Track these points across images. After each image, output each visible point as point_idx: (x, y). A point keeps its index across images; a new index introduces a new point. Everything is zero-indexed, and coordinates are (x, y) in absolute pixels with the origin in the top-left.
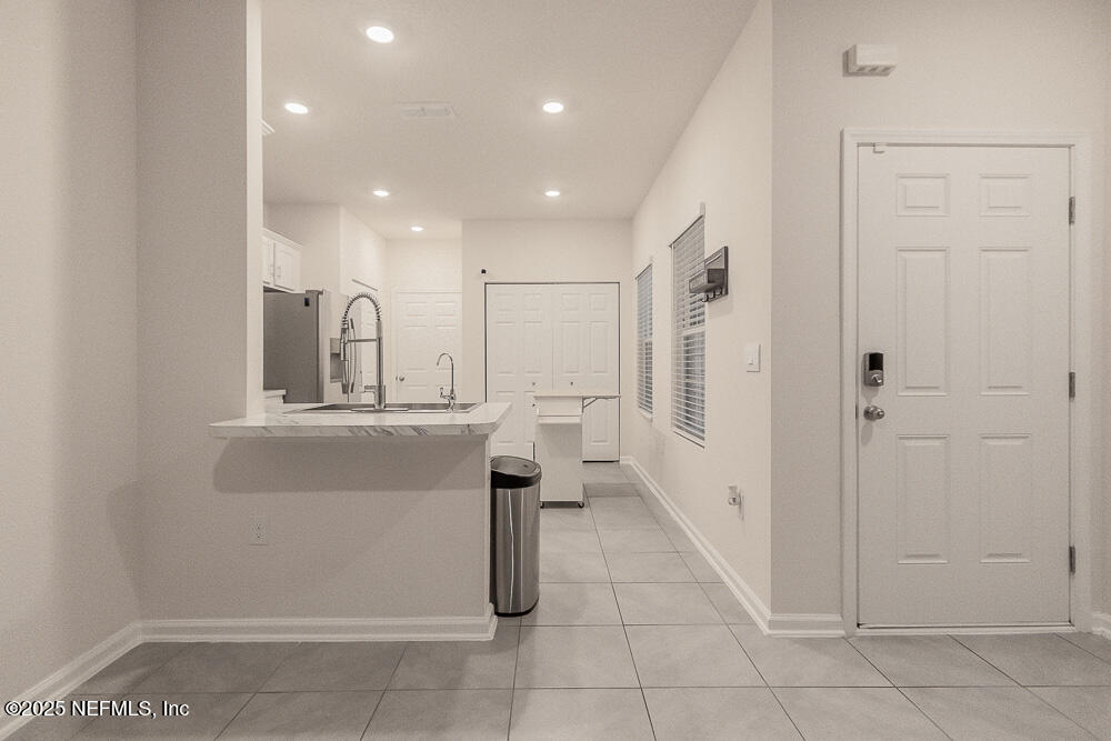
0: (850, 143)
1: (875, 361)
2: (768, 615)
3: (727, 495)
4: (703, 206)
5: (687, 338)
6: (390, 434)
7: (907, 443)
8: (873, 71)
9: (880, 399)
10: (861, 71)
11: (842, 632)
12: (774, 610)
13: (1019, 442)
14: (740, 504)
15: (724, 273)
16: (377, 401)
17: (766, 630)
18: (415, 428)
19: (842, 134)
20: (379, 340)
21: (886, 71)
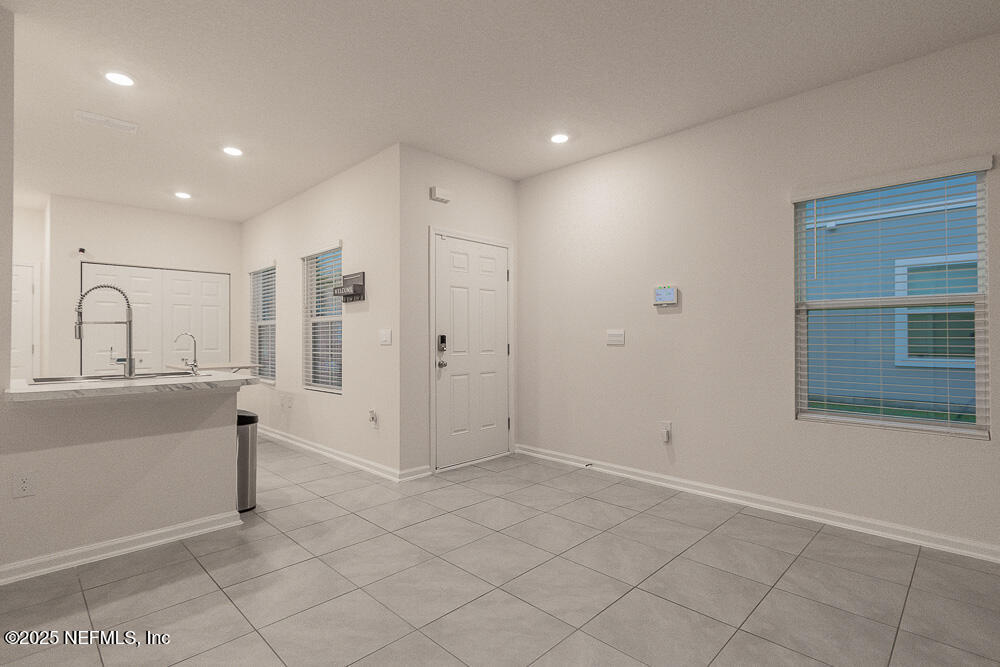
0: (432, 233)
1: (443, 339)
2: (398, 472)
3: (369, 416)
4: (341, 241)
5: (314, 324)
6: (189, 388)
7: (455, 378)
8: (442, 201)
9: (445, 357)
10: (437, 200)
11: (430, 473)
12: (401, 469)
13: (492, 375)
14: (376, 421)
15: (362, 287)
16: (127, 371)
17: (398, 480)
18: (208, 384)
19: (429, 227)
20: (130, 323)
21: (446, 202)
